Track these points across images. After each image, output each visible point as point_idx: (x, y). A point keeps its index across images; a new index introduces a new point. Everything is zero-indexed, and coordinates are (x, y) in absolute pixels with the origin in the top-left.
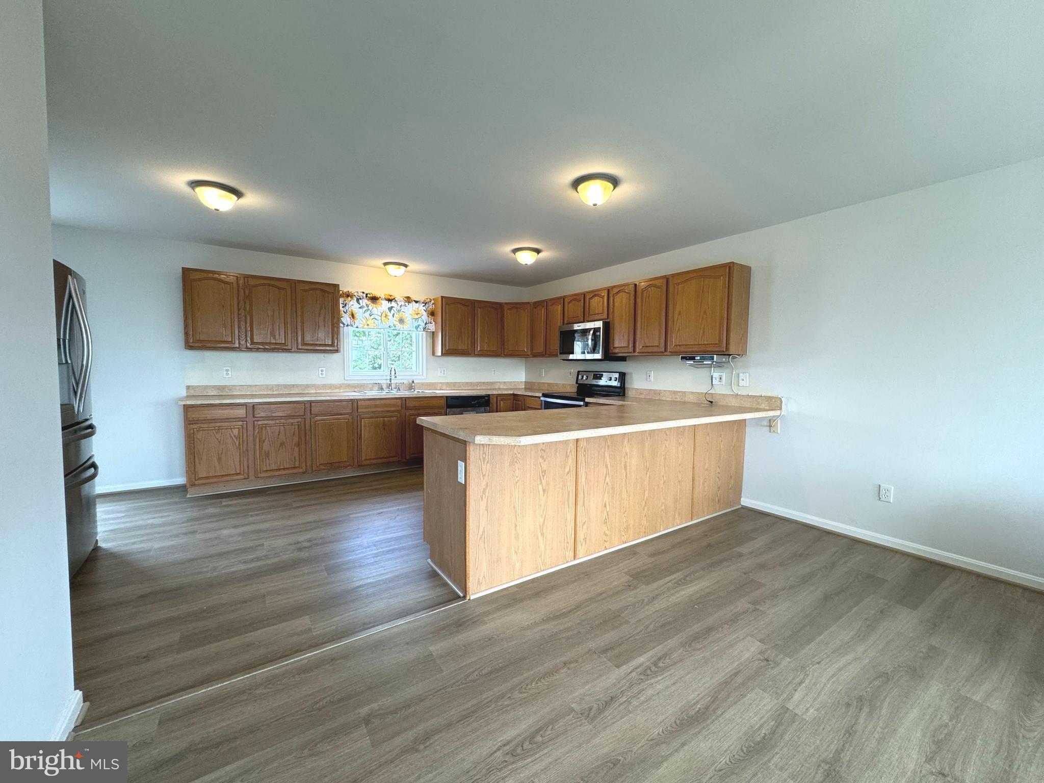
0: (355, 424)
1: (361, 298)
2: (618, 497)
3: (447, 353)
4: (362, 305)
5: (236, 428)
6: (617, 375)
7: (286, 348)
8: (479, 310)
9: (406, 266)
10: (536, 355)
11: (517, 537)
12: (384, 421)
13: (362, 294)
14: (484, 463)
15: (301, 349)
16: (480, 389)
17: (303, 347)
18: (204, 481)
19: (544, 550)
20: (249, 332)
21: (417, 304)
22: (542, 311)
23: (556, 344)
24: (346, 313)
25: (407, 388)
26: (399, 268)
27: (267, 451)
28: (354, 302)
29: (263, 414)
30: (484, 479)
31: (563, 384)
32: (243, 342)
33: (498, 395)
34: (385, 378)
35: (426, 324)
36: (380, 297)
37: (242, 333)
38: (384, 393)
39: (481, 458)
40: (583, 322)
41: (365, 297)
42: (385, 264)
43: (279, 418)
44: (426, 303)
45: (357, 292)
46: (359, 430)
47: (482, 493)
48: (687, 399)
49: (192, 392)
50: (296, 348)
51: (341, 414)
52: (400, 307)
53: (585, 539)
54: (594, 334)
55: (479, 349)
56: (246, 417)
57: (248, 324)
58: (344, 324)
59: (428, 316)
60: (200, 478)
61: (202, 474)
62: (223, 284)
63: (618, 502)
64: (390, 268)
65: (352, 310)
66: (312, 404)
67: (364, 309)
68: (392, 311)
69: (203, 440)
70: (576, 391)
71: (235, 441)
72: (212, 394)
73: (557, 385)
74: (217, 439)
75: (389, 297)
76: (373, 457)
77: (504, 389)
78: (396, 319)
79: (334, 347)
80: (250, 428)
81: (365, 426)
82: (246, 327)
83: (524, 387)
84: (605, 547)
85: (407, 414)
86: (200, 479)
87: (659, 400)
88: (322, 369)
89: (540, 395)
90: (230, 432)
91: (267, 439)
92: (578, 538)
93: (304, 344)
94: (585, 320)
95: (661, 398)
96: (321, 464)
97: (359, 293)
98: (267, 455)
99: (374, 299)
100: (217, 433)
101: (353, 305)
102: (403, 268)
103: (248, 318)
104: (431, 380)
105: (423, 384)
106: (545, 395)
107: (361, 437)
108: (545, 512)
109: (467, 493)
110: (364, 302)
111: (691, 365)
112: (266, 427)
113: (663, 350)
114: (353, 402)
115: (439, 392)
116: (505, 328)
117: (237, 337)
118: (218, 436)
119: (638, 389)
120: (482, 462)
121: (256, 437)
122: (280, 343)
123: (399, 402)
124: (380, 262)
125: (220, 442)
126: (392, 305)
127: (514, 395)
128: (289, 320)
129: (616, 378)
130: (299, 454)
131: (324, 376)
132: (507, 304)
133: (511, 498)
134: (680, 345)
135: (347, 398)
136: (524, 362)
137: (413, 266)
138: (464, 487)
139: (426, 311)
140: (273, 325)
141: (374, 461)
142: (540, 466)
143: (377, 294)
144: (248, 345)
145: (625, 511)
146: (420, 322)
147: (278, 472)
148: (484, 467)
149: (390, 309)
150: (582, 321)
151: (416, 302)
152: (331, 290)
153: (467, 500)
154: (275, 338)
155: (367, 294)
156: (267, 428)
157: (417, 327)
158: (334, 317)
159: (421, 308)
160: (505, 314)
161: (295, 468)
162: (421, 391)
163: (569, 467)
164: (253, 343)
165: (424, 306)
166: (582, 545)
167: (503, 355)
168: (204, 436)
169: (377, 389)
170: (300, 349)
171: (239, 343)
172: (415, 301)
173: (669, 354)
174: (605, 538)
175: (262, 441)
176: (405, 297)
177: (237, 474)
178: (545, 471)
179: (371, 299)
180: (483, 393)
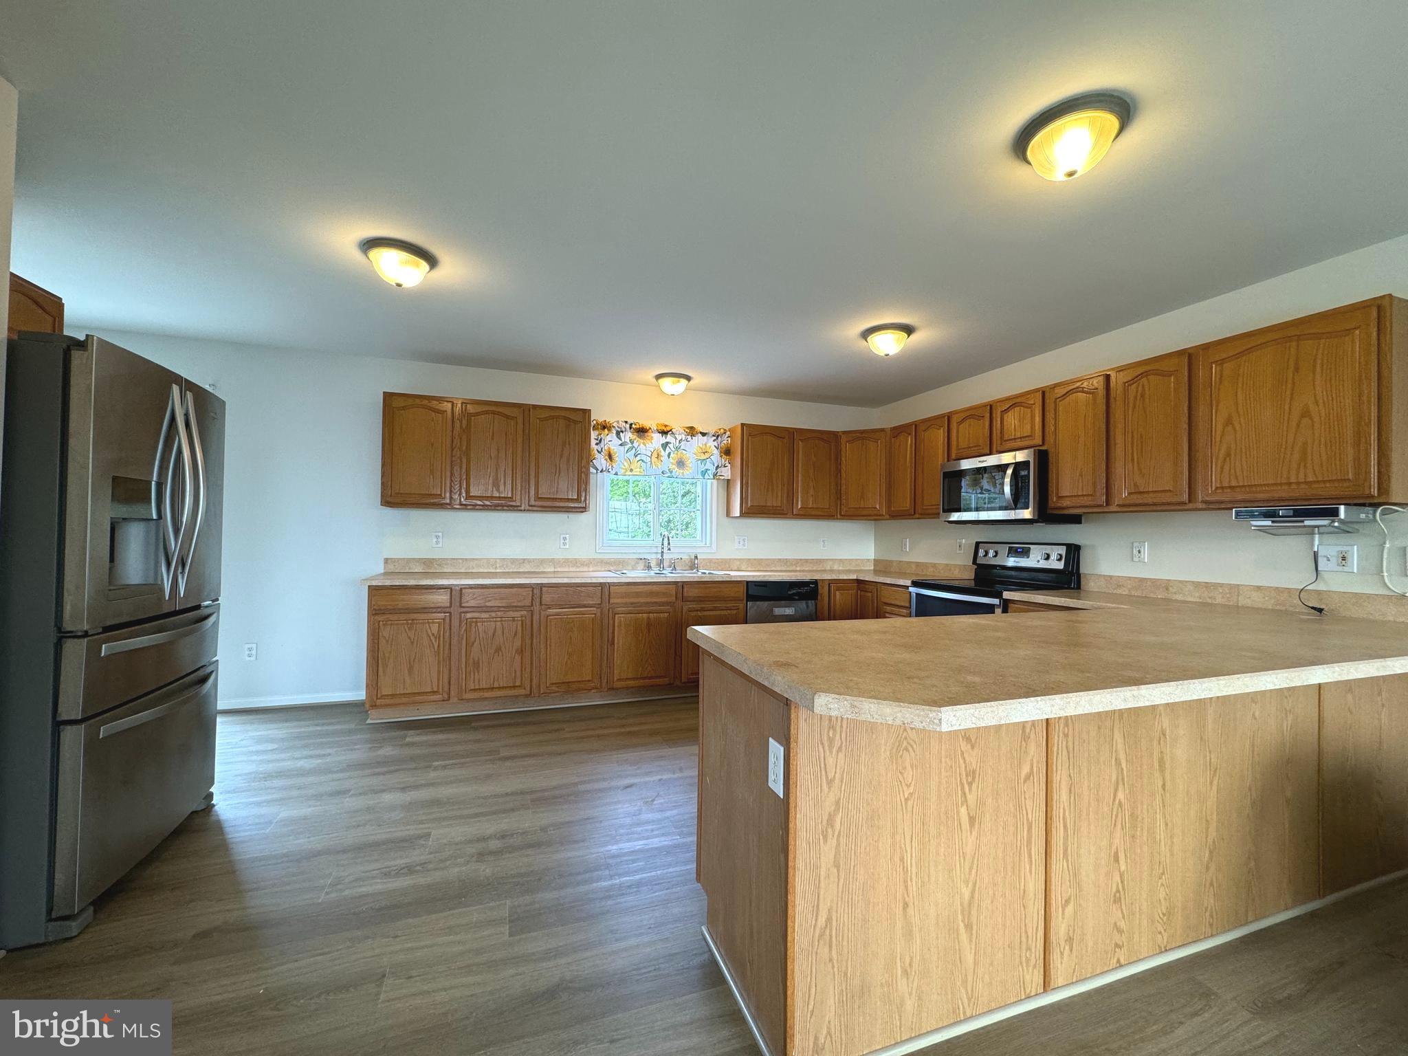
0: (606, 621)
1: (624, 430)
2: (1145, 839)
3: (749, 511)
4: (623, 441)
5: (436, 623)
6: (1063, 550)
7: (514, 504)
8: (800, 443)
9: (688, 378)
10: (896, 515)
11: (909, 935)
12: (648, 618)
13: (624, 424)
14: (831, 752)
15: (534, 506)
16: (800, 571)
17: (537, 503)
18: (388, 701)
19: (972, 966)
20: (465, 481)
21: (705, 438)
22: (907, 440)
23: (934, 494)
24: (600, 453)
25: (687, 568)
26: (679, 381)
27: (476, 659)
28: (612, 437)
29: (472, 603)
30: (829, 788)
31: (947, 565)
32: (456, 496)
33: (831, 582)
34: (654, 550)
35: (717, 467)
36: (650, 429)
37: (456, 483)
38: (652, 573)
39: (825, 738)
40: (991, 453)
41: (628, 429)
42: (659, 377)
43: (495, 609)
44: (718, 436)
45: (618, 422)
46: (611, 631)
47: (825, 823)
48: (1242, 601)
49: (391, 568)
50: (527, 505)
51: (585, 606)
52: (680, 443)
53: (1070, 940)
54: (1015, 475)
55: (799, 507)
56: (450, 607)
57: (464, 470)
58: (597, 469)
59: (721, 456)
60: (384, 695)
61: (386, 691)
62: (433, 413)
63: (1145, 848)
64: (666, 383)
65: (609, 448)
66: (543, 589)
67: (627, 447)
68: (668, 450)
69: (390, 639)
70: (973, 577)
71: (433, 641)
72: (416, 571)
73: (934, 566)
74: (409, 638)
75: (663, 428)
76: (630, 676)
77: (839, 572)
78: (672, 461)
79: (581, 502)
80: (455, 623)
81: (620, 626)
82: (461, 475)
83: (872, 568)
84: (1118, 961)
85: (685, 608)
86: (383, 697)
87: (1167, 600)
88: (564, 536)
89: (908, 583)
90: (428, 627)
91: (477, 642)
92: (1053, 937)
93: (538, 498)
94: (994, 450)
95: (1169, 596)
96: (553, 684)
97: (620, 422)
98: (477, 665)
99: (642, 431)
100: (409, 629)
101: (611, 441)
102: (684, 382)
103: (464, 460)
104: (723, 555)
105: (710, 561)
106: (915, 584)
107: (613, 643)
108: (974, 871)
109: (791, 825)
110: (628, 436)
111: (1262, 529)
112: (476, 622)
113: (1185, 497)
114: (604, 588)
115: (735, 575)
116: (843, 472)
117: (448, 489)
118: (411, 634)
119: (1111, 577)
120: (827, 748)
121: (462, 639)
122: (504, 497)
123: (673, 588)
124: (649, 376)
125: (412, 643)
126: (667, 440)
127: (858, 581)
128: (519, 462)
129: (1061, 555)
130: (522, 667)
131: (567, 546)
132: (844, 432)
133: (893, 836)
134: (1231, 488)
135: (594, 581)
136: (873, 526)
137: (699, 379)
138: (783, 808)
139: (717, 449)
140: (497, 470)
141: (631, 683)
142: (961, 761)
143: (646, 424)
144: (462, 500)
145: (1163, 873)
146: (709, 465)
147: (490, 693)
148: (831, 761)
149: (665, 446)
150: (988, 452)
151: (704, 434)
152: (578, 418)
153: (791, 842)
154: (498, 490)
155: (631, 425)
156: (478, 624)
157: (704, 473)
158: (582, 458)
159: (711, 443)
160: (843, 449)
161: (514, 687)
162: (707, 572)
163: (1028, 763)
164: (468, 497)
165: (714, 440)
166: (1062, 953)
167: (839, 516)
168: (392, 632)
169: (642, 567)
170: (531, 506)
171: (451, 498)
172: (701, 433)
173: (1200, 506)
174: (1117, 938)
175: (469, 645)
176: (687, 428)
177: (434, 692)
178: (974, 772)
179: (638, 432)
180: (807, 577)
